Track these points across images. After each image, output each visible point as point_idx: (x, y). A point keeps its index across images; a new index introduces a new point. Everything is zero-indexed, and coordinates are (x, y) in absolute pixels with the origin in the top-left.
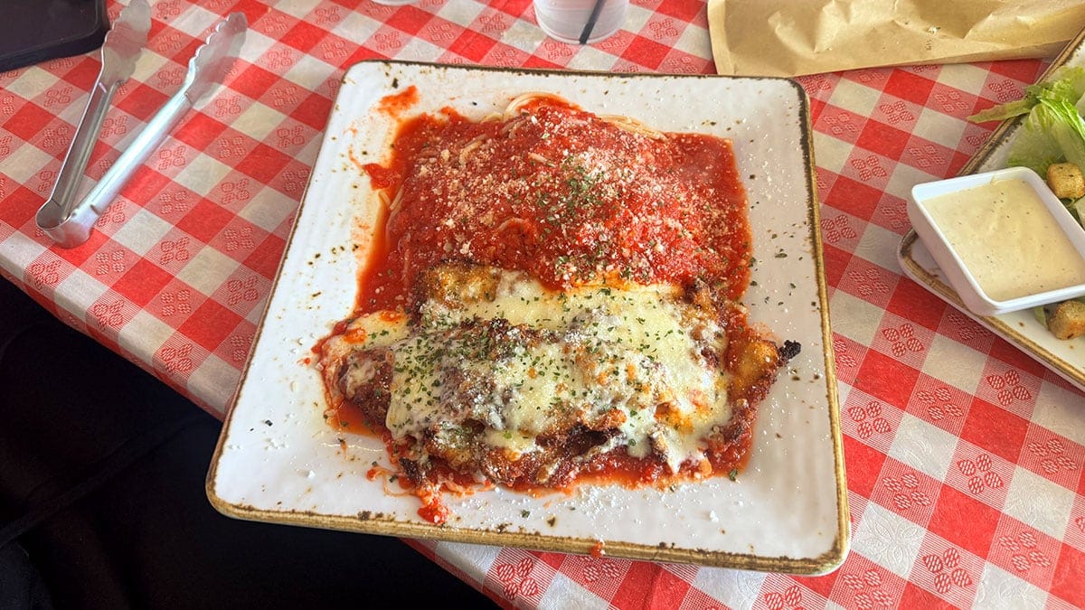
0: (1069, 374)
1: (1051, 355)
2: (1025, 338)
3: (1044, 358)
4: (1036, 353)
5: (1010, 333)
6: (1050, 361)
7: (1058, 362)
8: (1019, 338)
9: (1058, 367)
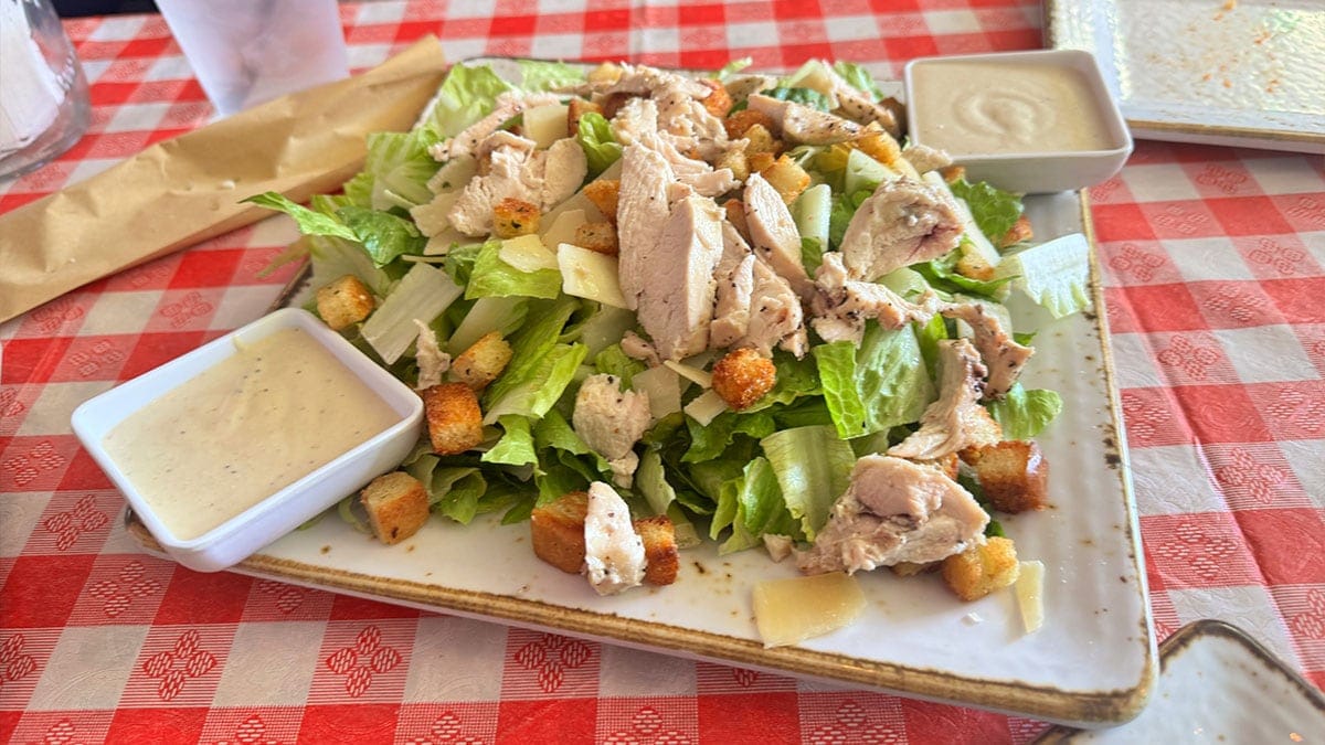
0: (406, 596)
1: (373, 579)
2: (328, 571)
3: (365, 589)
4: (350, 586)
5: (307, 573)
6: (373, 590)
7: (383, 585)
8: (321, 575)
9: (388, 593)
